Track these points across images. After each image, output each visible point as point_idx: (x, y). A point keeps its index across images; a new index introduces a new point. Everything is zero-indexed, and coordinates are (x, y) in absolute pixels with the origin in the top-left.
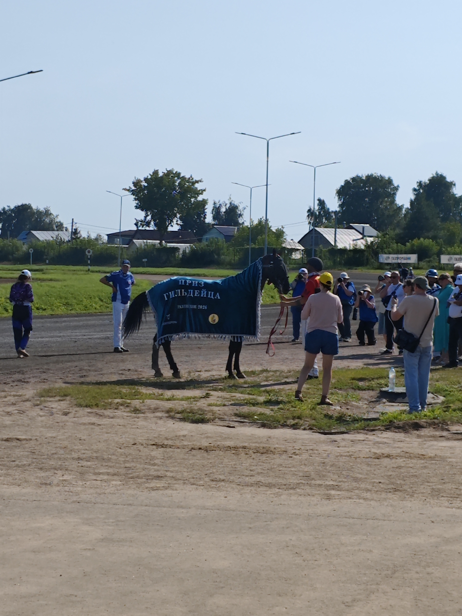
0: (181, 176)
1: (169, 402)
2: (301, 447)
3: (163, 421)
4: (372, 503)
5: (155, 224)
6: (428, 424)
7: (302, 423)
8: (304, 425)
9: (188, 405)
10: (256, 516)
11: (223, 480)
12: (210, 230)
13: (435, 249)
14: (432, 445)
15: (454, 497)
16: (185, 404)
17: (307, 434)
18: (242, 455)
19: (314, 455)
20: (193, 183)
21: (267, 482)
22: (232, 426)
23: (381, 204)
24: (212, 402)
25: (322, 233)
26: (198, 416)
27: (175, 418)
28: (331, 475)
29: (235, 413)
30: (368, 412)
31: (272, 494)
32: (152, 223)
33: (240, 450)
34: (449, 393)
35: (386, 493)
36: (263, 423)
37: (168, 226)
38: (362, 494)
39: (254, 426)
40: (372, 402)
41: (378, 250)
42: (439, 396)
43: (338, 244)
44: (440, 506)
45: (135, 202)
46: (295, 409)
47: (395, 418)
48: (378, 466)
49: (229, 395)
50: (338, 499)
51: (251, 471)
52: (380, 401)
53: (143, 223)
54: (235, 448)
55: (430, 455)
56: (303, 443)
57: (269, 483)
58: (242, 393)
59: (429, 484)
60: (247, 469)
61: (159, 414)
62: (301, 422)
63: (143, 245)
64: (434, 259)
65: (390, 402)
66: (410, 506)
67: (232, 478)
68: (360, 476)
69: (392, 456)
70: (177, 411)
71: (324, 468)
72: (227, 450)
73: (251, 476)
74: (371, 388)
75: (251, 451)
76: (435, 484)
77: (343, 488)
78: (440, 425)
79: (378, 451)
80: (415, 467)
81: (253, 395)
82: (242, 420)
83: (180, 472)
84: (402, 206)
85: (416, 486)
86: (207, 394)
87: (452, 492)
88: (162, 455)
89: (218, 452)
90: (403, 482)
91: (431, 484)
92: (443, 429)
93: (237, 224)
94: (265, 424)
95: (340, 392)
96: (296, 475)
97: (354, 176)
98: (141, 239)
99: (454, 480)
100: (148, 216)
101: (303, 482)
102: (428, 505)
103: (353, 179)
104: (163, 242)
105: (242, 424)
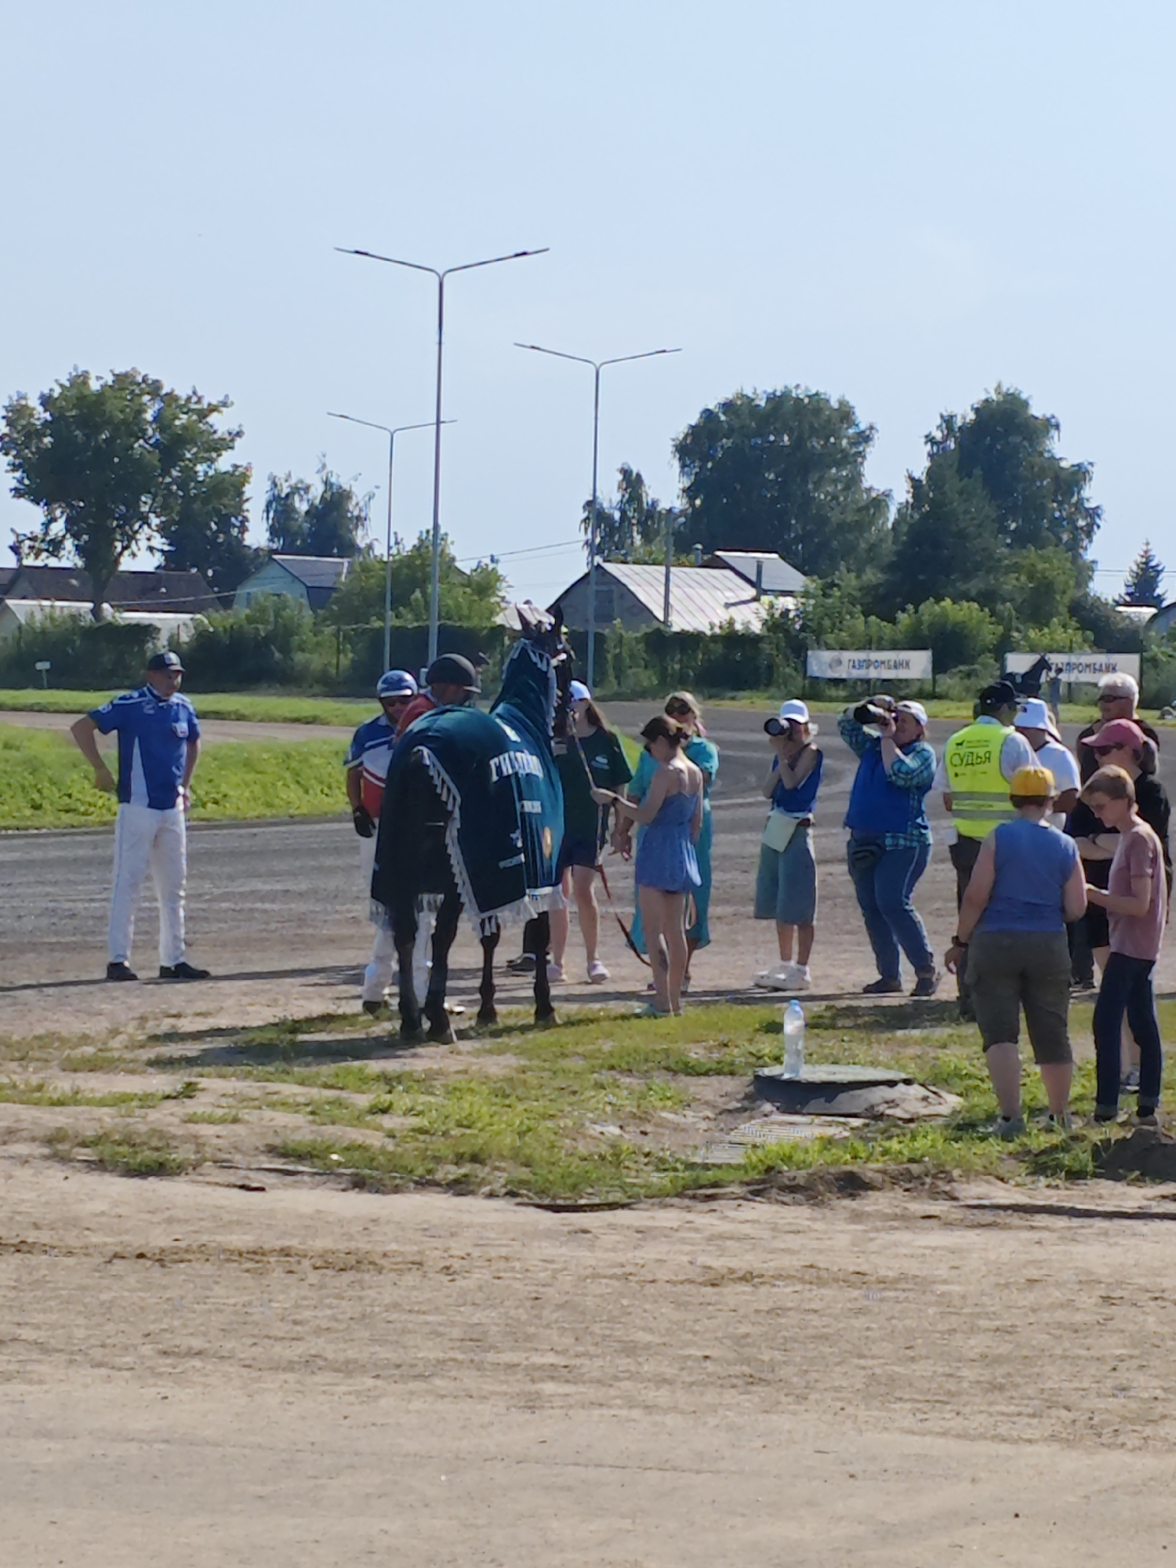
0: (164, 392)
1: (58, 1109)
2: (470, 1250)
3: (31, 1171)
4: (670, 1420)
5: (77, 547)
6: (887, 1179)
7: (481, 1175)
8: (490, 1183)
9: (118, 1120)
10: (284, 1461)
11: (199, 1353)
12: (259, 567)
13: (989, 632)
14: (896, 1244)
15: (937, 1401)
16: (107, 1117)
17: (496, 1210)
18: (275, 1275)
19: (509, 1275)
20: (203, 415)
21: (341, 1357)
22: (255, 1185)
23: (818, 485)
24: (200, 1110)
25: (624, 580)
26: (148, 1153)
27: (71, 1161)
28: (554, 1335)
29: (267, 1145)
30: (709, 1144)
31: (350, 1393)
32: (69, 544)
33: (272, 1260)
34: (979, 1082)
35: (719, 1390)
36: (357, 1175)
37: (121, 554)
38: (643, 1392)
39: (329, 1185)
40: (730, 1111)
41: (803, 634)
42: (943, 1094)
43: (673, 618)
44: (886, 1429)
45: (11, 475)
46: (468, 1131)
47: (788, 1159)
48: (710, 1308)
49: (258, 1088)
50: (562, 1407)
51: (296, 1323)
52: (753, 1109)
53: (37, 545)
54: (255, 1253)
55: (883, 1272)
56: (482, 1238)
57: (347, 1362)
58: (302, 1083)
59: (862, 1362)
60: (282, 1320)
61: (21, 1149)
62: (482, 1172)
63: (38, 616)
64: (985, 666)
65: (784, 1112)
66: (787, 1427)
67: (229, 1345)
68: (648, 1338)
69: (762, 1276)
70: (79, 1140)
71: (534, 1312)
72: (228, 1260)
73: (293, 1339)
74: (726, 1069)
75: (306, 1263)
76: (882, 1361)
77: (583, 1375)
78: (928, 1180)
79: (719, 1263)
80: (828, 1311)
81: (342, 1089)
82: (290, 1167)
83: (63, 1327)
84: (887, 495)
85: (822, 1369)
86: (189, 1084)
87: (934, 1385)
88: (14, 1277)
89: (197, 1266)
90: (778, 1356)
91: (870, 1362)
92: (935, 1195)
93: (348, 548)
94: (363, 1177)
95: (626, 1080)
96: (440, 1335)
97: (730, 396)
98: (33, 599)
99: (946, 1348)
100: (54, 520)
101: (460, 1357)
102: (849, 1423)
103: (728, 406)
104: (106, 606)
105: (290, 1179)
